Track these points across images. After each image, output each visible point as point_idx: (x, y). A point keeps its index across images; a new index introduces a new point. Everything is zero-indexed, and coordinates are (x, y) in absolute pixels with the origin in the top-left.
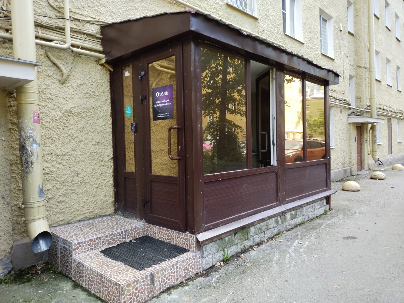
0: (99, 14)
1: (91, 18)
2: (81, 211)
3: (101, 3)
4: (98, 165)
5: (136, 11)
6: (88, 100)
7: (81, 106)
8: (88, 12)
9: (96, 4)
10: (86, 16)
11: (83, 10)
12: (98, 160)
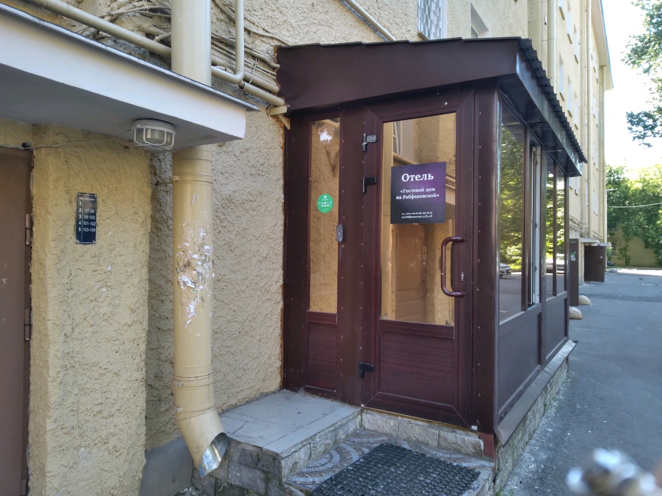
0: (274, 26)
1: (264, 30)
2: (238, 387)
3: (277, 6)
4: (264, 300)
5: (319, 27)
6: (254, 180)
7: (245, 189)
8: (259, 19)
9: (271, 6)
10: (257, 26)
11: (254, 14)
12: (264, 290)
